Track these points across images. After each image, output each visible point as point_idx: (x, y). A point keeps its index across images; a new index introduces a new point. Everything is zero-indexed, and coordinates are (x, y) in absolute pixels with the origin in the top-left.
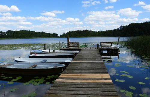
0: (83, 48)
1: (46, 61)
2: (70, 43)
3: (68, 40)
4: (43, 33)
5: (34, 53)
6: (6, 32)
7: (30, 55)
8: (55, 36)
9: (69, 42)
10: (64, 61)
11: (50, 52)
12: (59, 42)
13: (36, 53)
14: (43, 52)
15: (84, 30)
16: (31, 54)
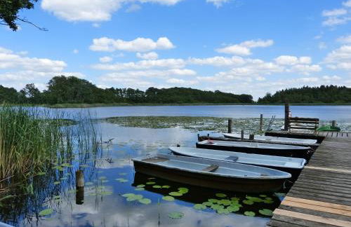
0: (330, 134)
1: (237, 158)
2: (291, 119)
3: (287, 112)
4: (218, 93)
5: (206, 138)
6: (145, 91)
7: (199, 143)
8: (245, 100)
9: (290, 116)
10: (284, 164)
11: (243, 140)
12: (261, 115)
13: (212, 139)
14: (226, 136)
15: (322, 87)
16: (201, 139)
